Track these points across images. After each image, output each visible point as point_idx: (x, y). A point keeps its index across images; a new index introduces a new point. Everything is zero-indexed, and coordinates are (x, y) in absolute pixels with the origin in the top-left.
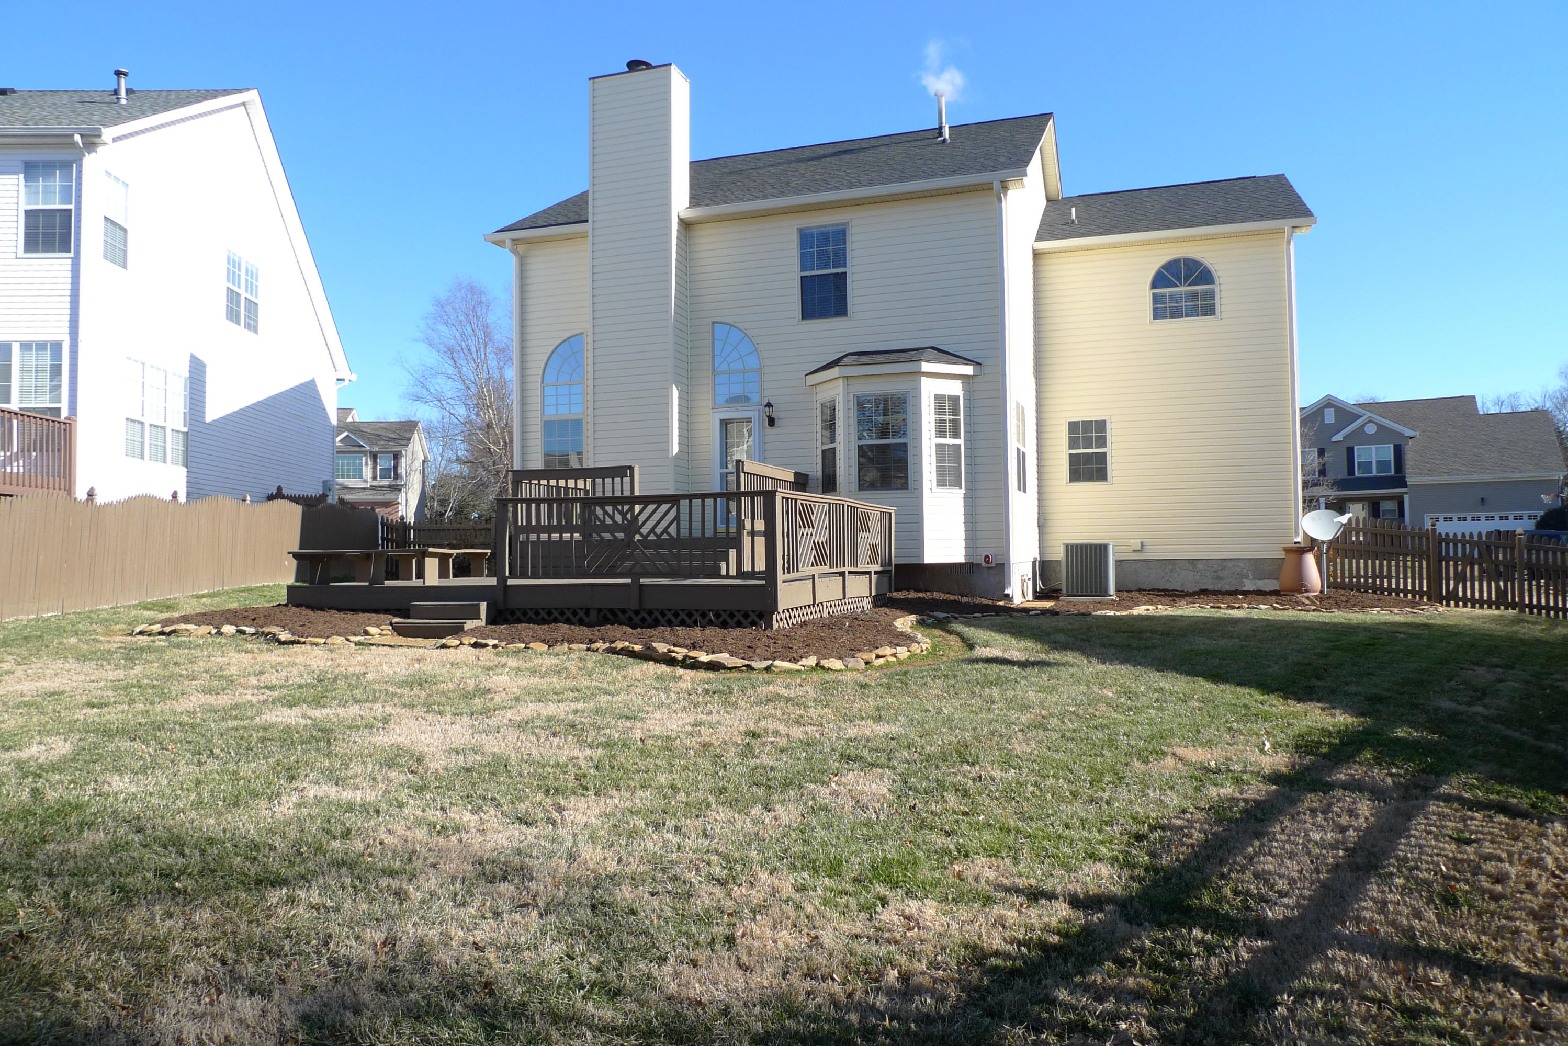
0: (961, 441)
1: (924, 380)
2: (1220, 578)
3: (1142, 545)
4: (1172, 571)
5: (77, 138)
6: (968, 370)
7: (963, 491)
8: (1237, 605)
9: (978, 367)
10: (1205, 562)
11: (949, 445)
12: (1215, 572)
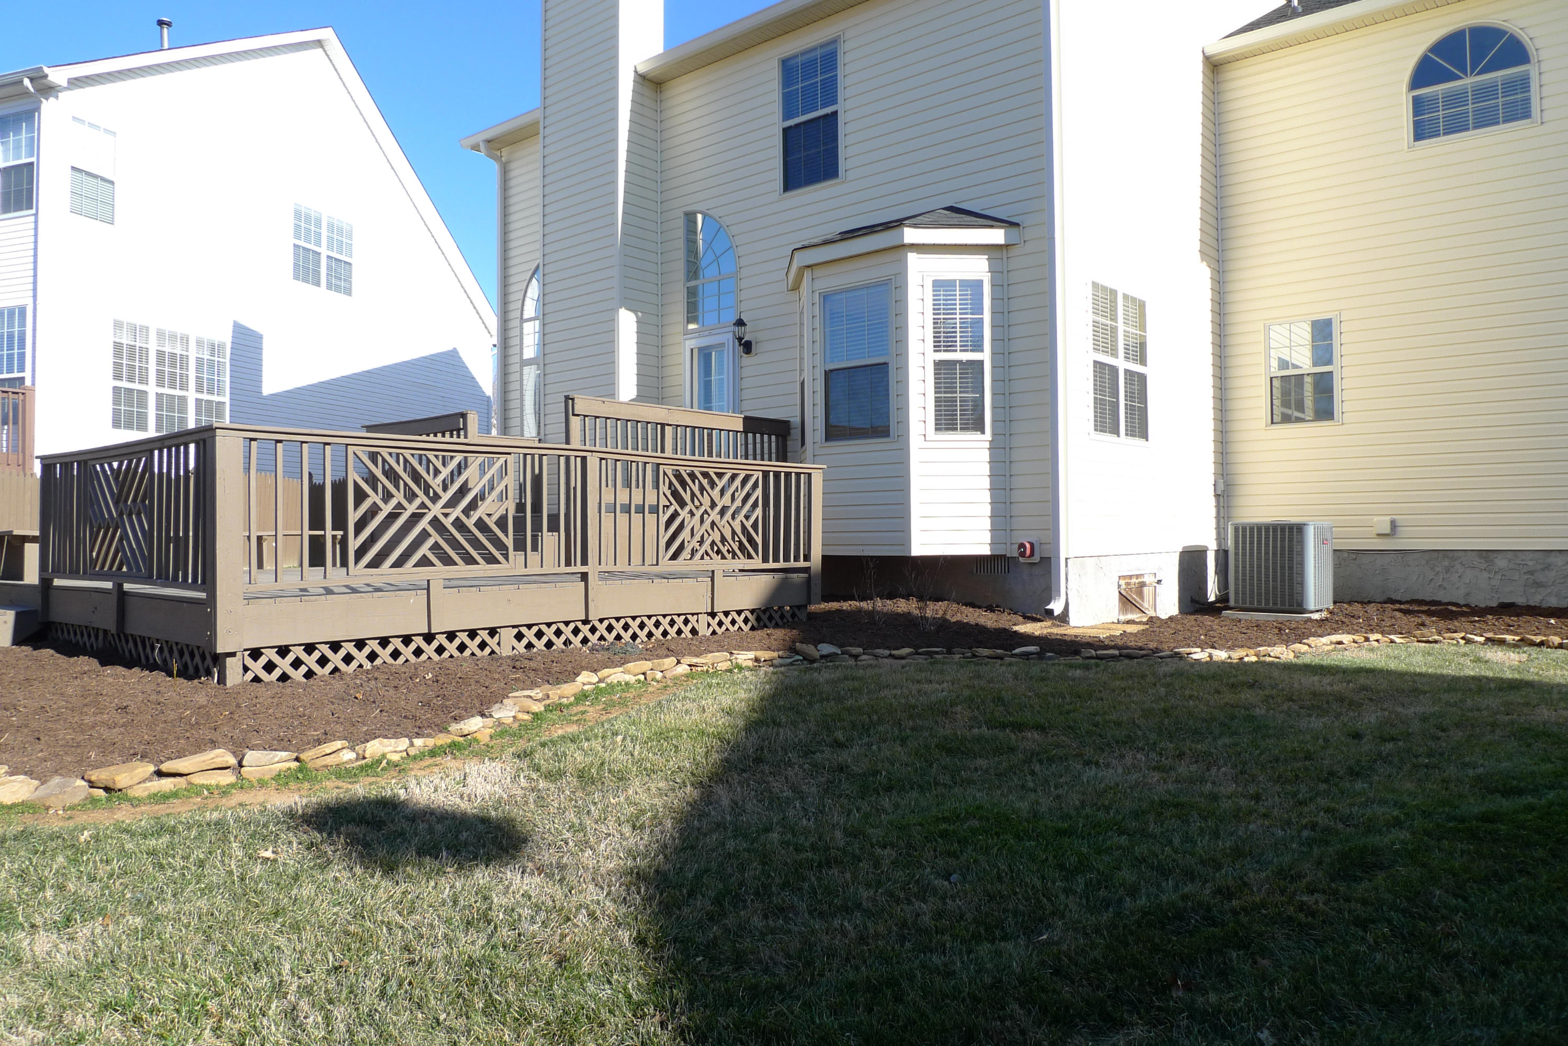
0: (985, 356)
1: (913, 258)
2: (1539, 585)
3: (1394, 525)
4: (1448, 570)
5: (27, 82)
6: (996, 236)
7: (988, 435)
8: (1538, 639)
9: (1014, 230)
10: (1510, 555)
11: (961, 362)
12: (1531, 573)
